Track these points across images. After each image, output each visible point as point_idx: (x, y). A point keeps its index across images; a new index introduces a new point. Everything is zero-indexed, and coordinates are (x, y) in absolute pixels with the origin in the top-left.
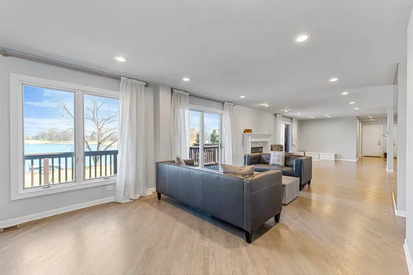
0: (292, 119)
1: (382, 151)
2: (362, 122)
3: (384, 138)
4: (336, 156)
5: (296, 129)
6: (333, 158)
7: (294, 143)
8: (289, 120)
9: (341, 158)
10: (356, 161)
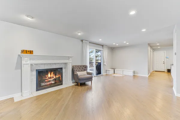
0: (103, 46)
1: (165, 68)
2: (153, 49)
3: (167, 59)
4: (134, 72)
5: (107, 53)
6: (132, 74)
7: (105, 63)
8: (102, 47)
9: (138, 73)
10: (147, 76)
